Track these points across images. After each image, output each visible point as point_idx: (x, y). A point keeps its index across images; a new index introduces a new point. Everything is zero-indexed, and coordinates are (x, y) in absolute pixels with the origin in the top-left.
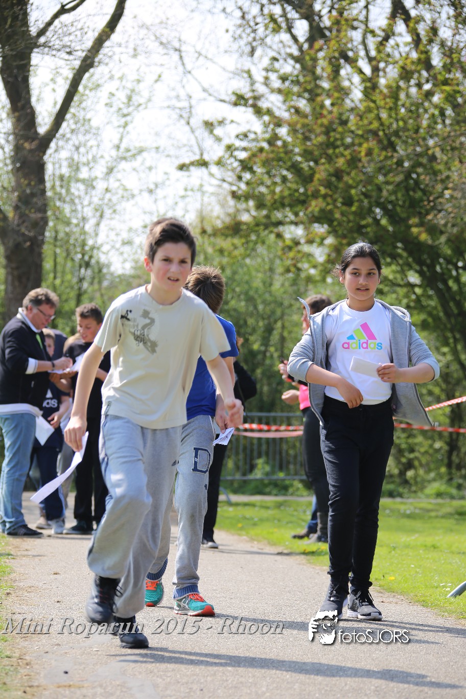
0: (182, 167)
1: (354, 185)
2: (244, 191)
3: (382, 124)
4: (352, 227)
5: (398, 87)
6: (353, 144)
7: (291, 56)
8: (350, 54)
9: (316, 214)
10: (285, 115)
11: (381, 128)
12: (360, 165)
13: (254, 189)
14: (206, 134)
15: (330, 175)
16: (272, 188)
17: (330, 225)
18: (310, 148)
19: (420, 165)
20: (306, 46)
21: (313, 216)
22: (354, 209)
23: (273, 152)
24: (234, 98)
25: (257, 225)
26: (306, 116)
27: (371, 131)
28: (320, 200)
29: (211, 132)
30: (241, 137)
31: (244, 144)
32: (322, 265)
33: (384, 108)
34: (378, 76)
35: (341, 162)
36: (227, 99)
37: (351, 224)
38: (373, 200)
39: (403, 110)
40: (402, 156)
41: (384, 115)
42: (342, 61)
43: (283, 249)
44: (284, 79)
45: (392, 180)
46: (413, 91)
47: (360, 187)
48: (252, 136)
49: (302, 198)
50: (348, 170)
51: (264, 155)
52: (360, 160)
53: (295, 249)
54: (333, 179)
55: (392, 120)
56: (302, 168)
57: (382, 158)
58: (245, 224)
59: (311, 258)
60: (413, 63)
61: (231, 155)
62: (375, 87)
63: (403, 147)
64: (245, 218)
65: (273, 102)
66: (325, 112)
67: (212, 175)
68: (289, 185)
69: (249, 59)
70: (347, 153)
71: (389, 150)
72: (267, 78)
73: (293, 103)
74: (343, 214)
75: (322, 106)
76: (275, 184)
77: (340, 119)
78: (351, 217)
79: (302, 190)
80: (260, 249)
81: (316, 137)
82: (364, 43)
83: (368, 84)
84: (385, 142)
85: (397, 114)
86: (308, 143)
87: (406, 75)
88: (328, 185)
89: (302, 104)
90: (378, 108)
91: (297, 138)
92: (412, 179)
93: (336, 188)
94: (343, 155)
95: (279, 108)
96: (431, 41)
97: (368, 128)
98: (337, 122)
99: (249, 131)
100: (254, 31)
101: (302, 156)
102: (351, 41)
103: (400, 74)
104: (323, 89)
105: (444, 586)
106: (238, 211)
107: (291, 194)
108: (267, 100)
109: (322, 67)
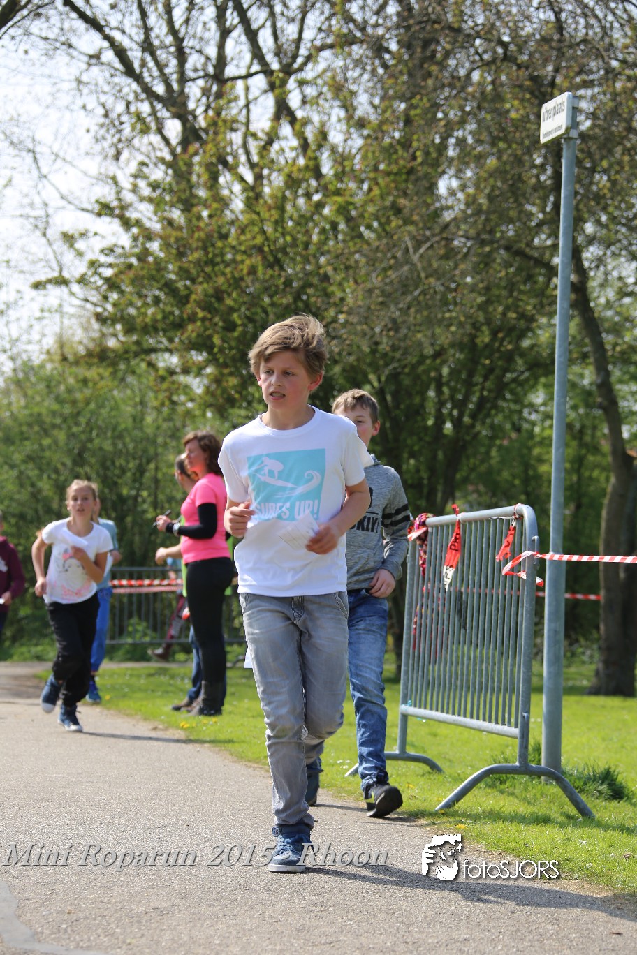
0: (37, 285)
1: (236, 307)
2: (110, 313)
3: (267, 239)
4: (234, 355)
5: (284, 198)
6: (234, 261)
7: (162, 160)
8: (230, 159)
9: (193, 340)
10: (156, 227)
11: (266, 243)
12: (243, 284)
13: (122, 311)
14: (65, 247)
15: (209, 295)
16: (143, 310)
17: (209, 353)
18: (185, 266)
19: (311, 285)
20: (179, 150)
21: (190, 342)
22: (236, 334)
23: (143, 269)
24: (97, 208)
25: (126, 352)
26: (180, 228)
27: (254, 247)
28: (199, 323)
29: (71, 246)
30: (106, 252)
32: (200, 397)
33: (269, 220)
34: (262, 184)
35: (220, 281)
36: (90, 207)
37: (234, 352)
38: (258, 324)
39: (290, 224)
40: (290, 275)
41: (269, 228)
42: (220, 167)
43: (156, 380)
44: (154, 186)
45: (280, 301)
46: (301, 201)
47: (243, 309)
48: (119, 251)
49: (178, 321)
50: (229, 290)
51: (131, 274)
52: (242, 279)
53: (170, 379)
54: (213, 300)
55: (278, 235)
56: (177, 288)
57: (267, 277)
58: (113, 351)
59: (187, 390)
60: (300, 170)
61: (96, 273)
62: (258, 196)
63: (292, 265)
64: (112, 343)
65: (143, 212)
66: (202, 225)
68: (162, 306)
69: (114, 163)
70: (228, 270)
71: (277, 268)
72: (135, 185)
73: (166, 214)
74: (223, 340)
75: (199, 218)
77: (219, 233)
78: (234, 344)
79: (177, 312)
80: (130, 379)
82: (245, 145)
83: (251, 194)
84: (271, 259)
85: (283, 228)
86: (184, 260)
87: (292, 183)
88: (207, 307)
89: (176, 214)
90: (262, 221)
91: (170, 253)
92: (302, 300)
93: (216, 311)
94: (224, 274)
95: (150, 219)
96: (320, 146)
97: (251, 243)
98: (216, 235)
99: (115, 245)
100: (120, 131)
101: (177, 274)
102: (231, 143)
103: (286, 183)
104: (200, 198)
105: (341, 764)
106: (103, 335)
107: (165, 317)
108: (136, 209)
109: (198, 173)
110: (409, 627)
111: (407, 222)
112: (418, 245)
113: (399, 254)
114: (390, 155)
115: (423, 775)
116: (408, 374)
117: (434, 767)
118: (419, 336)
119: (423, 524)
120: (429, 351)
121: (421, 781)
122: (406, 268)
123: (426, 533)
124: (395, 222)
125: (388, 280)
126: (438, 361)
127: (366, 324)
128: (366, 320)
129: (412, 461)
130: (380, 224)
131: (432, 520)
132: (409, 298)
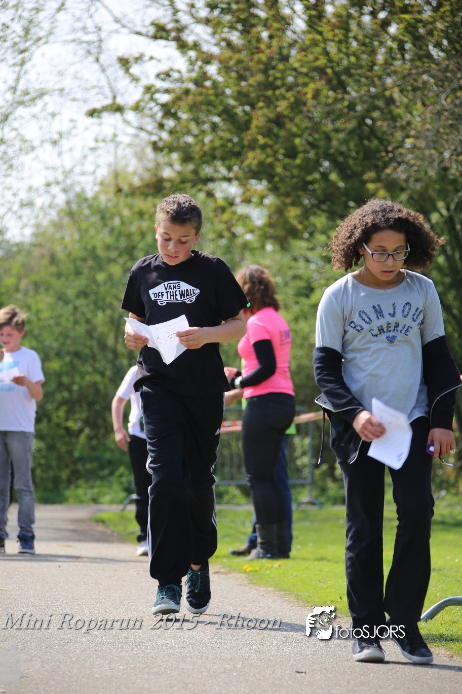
0: (93, 113)
1: (299, 132)
2: (165, 142)
4: (296, 183)
9: (254, 168)
12: (305, 109)
13: (178, 139)
15: (270, 121)
17: (269, 182)
18: (245, 89)
19: (376, 108)
21: (251, 170)
22: (298, 161)
23: (201, 94)
25: (183, 182)
29: (127, 70)
30: (163, 76)
31: (166, 85)
32: (261, 229)
33: (333, 41)
35: (282, 106)
37: (295, 180)
38: (321, 151)
39: (354, 44)
43: (215, 210)
44: (212, 6)
45: (342, 127)
47: (306, 135)
49: (237, 149)
50: (291, 115)
51: (189, 99)
52: (305, 104)
53: (229, 211)
54: (273, 126)
55: (341, 55)
56: (236, 114)
57: (330, 100)
58: (168, 181)
61: (152, 99)
63: (355, 88)
64: (167, 173)
66: (263, 46)
68: (221, 134)
70: (290, 95)
73: (224, 36)
74: (285, 168)
75: (259, 39)
76: (203, 132)
77: (280, 54)
78: (296, 172)
79: (236, 140)
81: (252, 75)
85: (347, 48)
86: (243, 84)
88: (268, 133)
90: (325, 41)
91: (230, 77)
92: (367, 125)
93: (277, 136)
98: (277, 57)
101: (236, 99)
104: (259, 18)
106: (158, 165)
107: (223, 145)
108: (193, 32)
130: (450, 42)
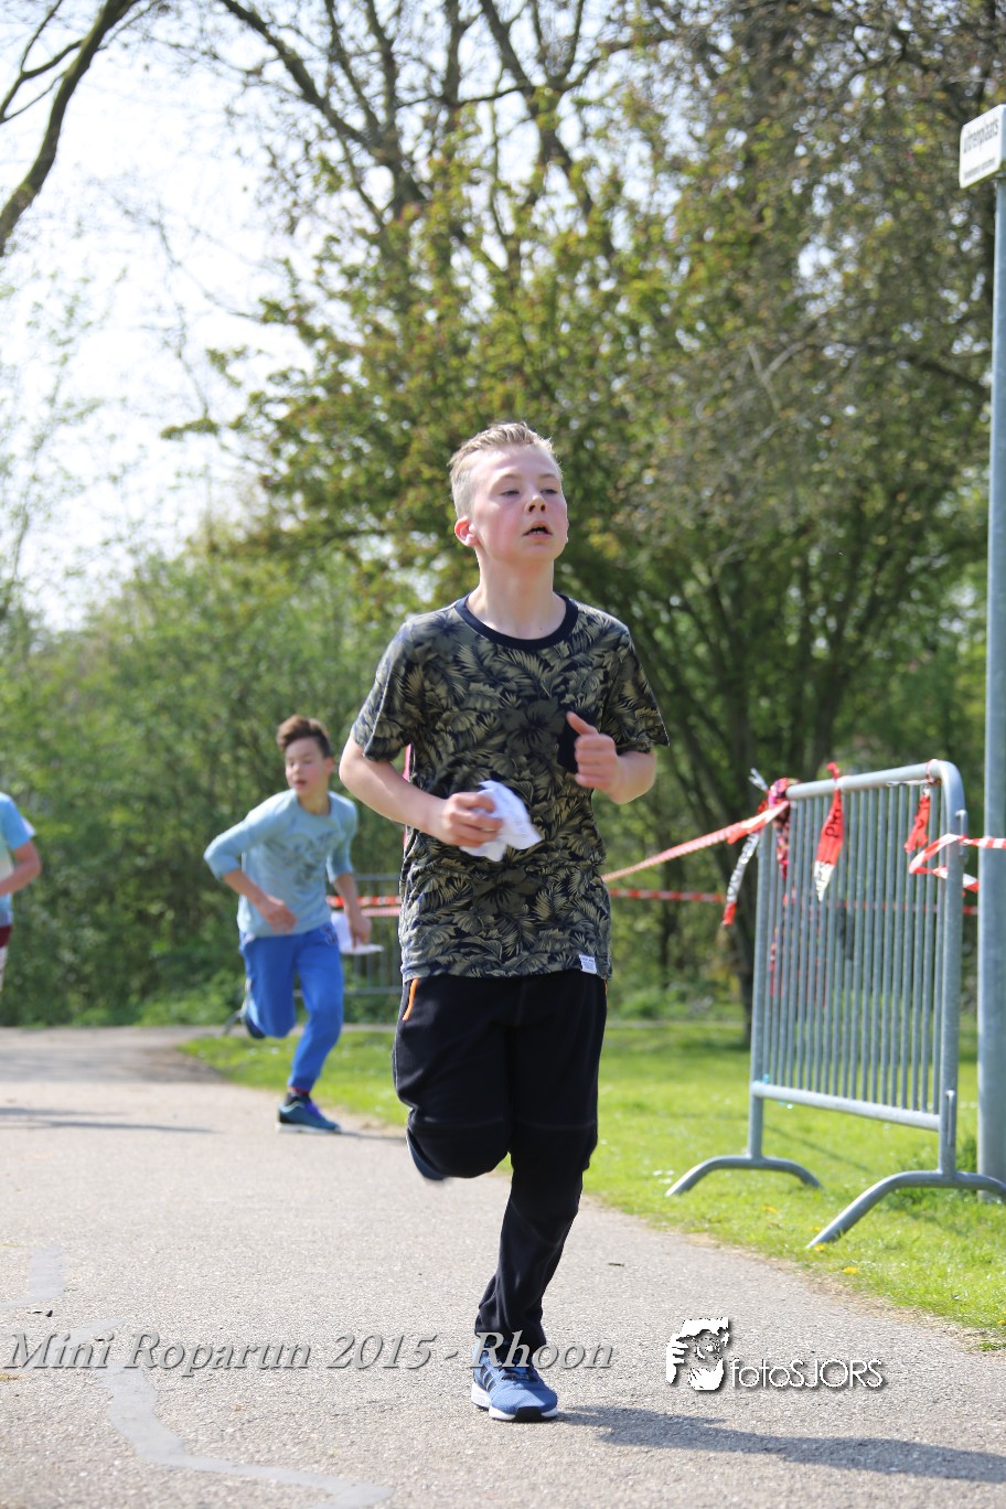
0: (171, 434)
2: (284, 476)
3: (530, 353)
5: (556, 286)
6: (478, 389)
7: (363, 233)
8: (468, 229)
13: (302, 472)
16: (336, 470)
17: (438, 534)
18: (401, 398)
20: (388, 216)
21: (412, 518)
23: (335, 404)
24: (261, 310)
25: (311, 536)
26: (392, 338)
27: (508, 366)
29: (222, 371)
30: (277, 379)
31: (283, 391)
33: (531, 323)
34: (519, 268)
35: (457, 420)
40: (566, 410)
41: (532, 336)
42: (453, 241)
43: (358, 580)
44: (351, 273)
46: (583, 293)
48: (296, 378)
49: (391, 487)
51: (317, 412)
52: (491, 417)
53: (380, 579)
56: (389, 434)
58: (290, 535)
60: (580, 241)
61: (261, 413)
62: (514, 285)
64: (288, 524)
66: (426, 333)
67: (224, 448)
68: (366, 464)
69: (286, 238)
72: (320, 272)
75: (421, 322)
77: (453, 344)
79: (389, 473)
80: (319, 580)
81: (412, 376)
82: (492, 208)
83: (503, 282)
84: (536, 385)
86: (399, 389)
87: (569, 261)
89: (386, 318)
90: (521, 324)
94: (461, 409)
95: (345, 327)
96: (610, 204)
97: (503, 361)
98: (448, 348)
99: (292, 369)
100: (294, 189)
101: (388, 412)
102: (469, 204)
103: (559, 262)
104: (422, 292)
105: (660, 1177)
106: (274, 512)
107: (371, 481)
108: (322, 312)
109: (419, 251)
110: (764, 959)
111: (751, 320)
112: (768, 356)
113: (739, 373)
114: (723, 215)
115: (790, 1192)
116: (756, 563)
117: (807, 1179)
118: (773, 502)
119: (783, 796)
120: (788, 526)
121: (787, 1201)
122: (749, 395)
123: (787, 811)
124: (732, 322)
125: (721, 414)
126: (803, 541)
127: (688, 483)
128: (688, 479)
129: (764, 703)
130: (709, 325)
131: (797, 789)
132: (755, 442)
